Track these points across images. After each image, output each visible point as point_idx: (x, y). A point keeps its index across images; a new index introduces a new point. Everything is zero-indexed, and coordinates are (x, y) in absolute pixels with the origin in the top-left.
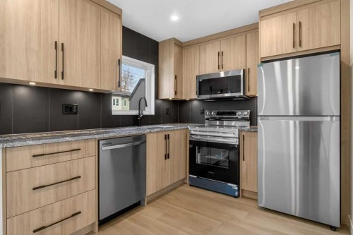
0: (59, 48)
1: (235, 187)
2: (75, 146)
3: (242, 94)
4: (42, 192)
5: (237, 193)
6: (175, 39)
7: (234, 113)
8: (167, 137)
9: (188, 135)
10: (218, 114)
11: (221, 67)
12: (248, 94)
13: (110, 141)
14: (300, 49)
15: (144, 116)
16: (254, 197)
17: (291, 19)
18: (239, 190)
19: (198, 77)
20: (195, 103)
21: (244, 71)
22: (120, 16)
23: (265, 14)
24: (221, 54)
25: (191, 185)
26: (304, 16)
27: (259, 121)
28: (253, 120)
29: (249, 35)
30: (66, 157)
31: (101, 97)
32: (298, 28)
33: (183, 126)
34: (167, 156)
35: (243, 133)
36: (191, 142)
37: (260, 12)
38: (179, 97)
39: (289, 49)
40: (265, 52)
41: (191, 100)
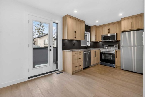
0: (75, 32)
1: (114, 65)
2: (80, 52)
3: (115, 40)
4: (76, 60)
5: (114, 66)
6: (95, 26)
7: (113, 45)
8: (95, 51)
9: (100, 51)
10: (108, 45)
11: (109, 33)
12: (118, 40)
13: (85, 51)
14: (133, 29)
15: (88, 46)
16: (119, 67)
17: (130, 21)
18: (115, 66)
19: (102, 35)
20: (101, 42)
21: (116, 34)
22: (84, 23)
23: (123, 19)
24: (109, 29)
25: (101, 64)
26: (134, 20)
27: (121, 47)
28: (119, 47)
29: (118, 24)
30: (78, 54)
31: (79, 42)
32: (132, 23)
33: (98, 49)
34: (95, 56)
35: (116, 51)
36: (101, 53)
37: (121, 19)
38: (96, 41)
39: (130, 29)
40: (123, 29)
41: (100, 42)
